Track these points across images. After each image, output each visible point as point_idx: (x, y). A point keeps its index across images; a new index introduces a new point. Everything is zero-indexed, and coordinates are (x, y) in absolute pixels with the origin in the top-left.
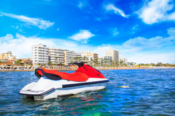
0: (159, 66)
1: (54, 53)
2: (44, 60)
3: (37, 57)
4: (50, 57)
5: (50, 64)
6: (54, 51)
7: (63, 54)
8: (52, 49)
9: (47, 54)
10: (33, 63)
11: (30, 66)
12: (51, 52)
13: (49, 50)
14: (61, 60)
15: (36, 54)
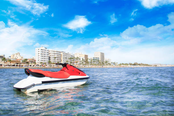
0: (135, 65)
1: (53, 54)
2: (45, 60)
3: (40, 57)
4: (49, 57)
5: (49, 62)
6: (53, 52)
7: (60, 55)
8: (52, 51)
9: (48, 55)
10: (36, 62)
11: (34, 64)
12: (50, 53)
13: (49, 51)
14: (58, 60)
15: (39, 55)
